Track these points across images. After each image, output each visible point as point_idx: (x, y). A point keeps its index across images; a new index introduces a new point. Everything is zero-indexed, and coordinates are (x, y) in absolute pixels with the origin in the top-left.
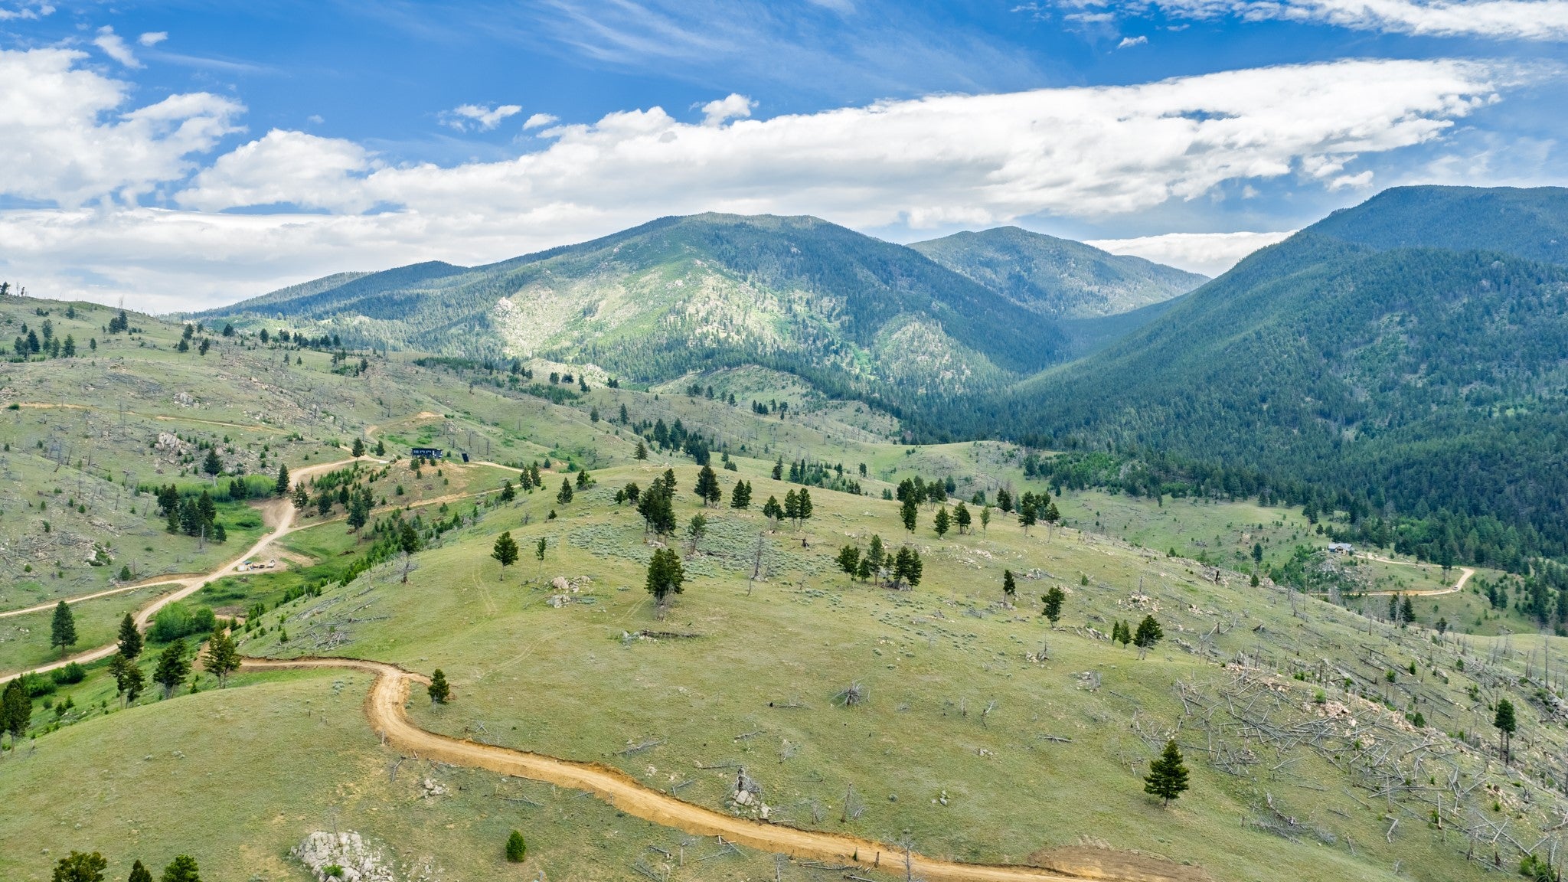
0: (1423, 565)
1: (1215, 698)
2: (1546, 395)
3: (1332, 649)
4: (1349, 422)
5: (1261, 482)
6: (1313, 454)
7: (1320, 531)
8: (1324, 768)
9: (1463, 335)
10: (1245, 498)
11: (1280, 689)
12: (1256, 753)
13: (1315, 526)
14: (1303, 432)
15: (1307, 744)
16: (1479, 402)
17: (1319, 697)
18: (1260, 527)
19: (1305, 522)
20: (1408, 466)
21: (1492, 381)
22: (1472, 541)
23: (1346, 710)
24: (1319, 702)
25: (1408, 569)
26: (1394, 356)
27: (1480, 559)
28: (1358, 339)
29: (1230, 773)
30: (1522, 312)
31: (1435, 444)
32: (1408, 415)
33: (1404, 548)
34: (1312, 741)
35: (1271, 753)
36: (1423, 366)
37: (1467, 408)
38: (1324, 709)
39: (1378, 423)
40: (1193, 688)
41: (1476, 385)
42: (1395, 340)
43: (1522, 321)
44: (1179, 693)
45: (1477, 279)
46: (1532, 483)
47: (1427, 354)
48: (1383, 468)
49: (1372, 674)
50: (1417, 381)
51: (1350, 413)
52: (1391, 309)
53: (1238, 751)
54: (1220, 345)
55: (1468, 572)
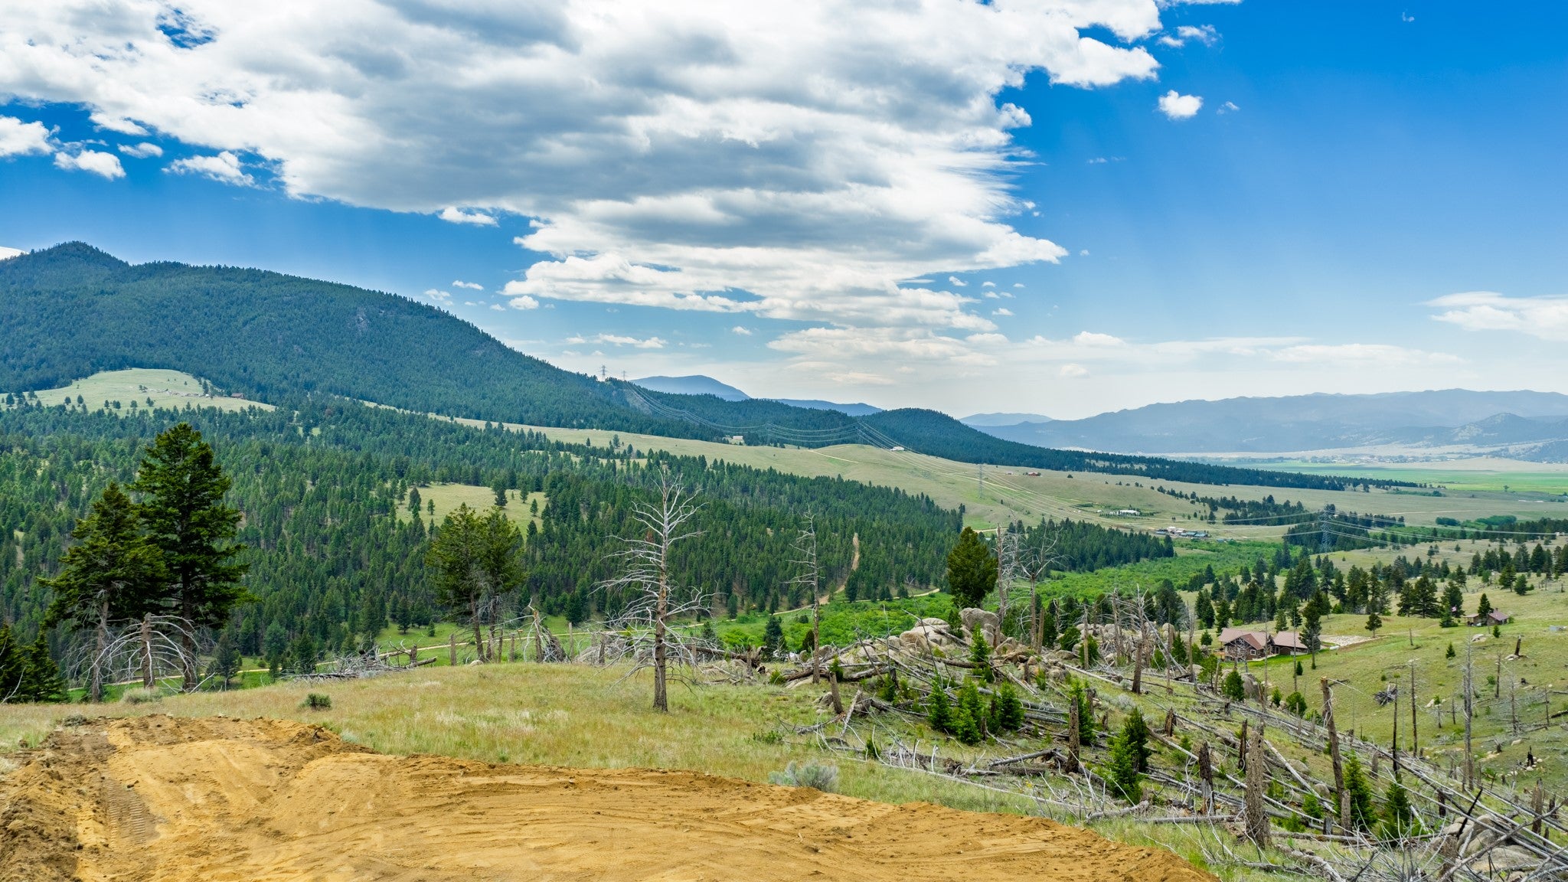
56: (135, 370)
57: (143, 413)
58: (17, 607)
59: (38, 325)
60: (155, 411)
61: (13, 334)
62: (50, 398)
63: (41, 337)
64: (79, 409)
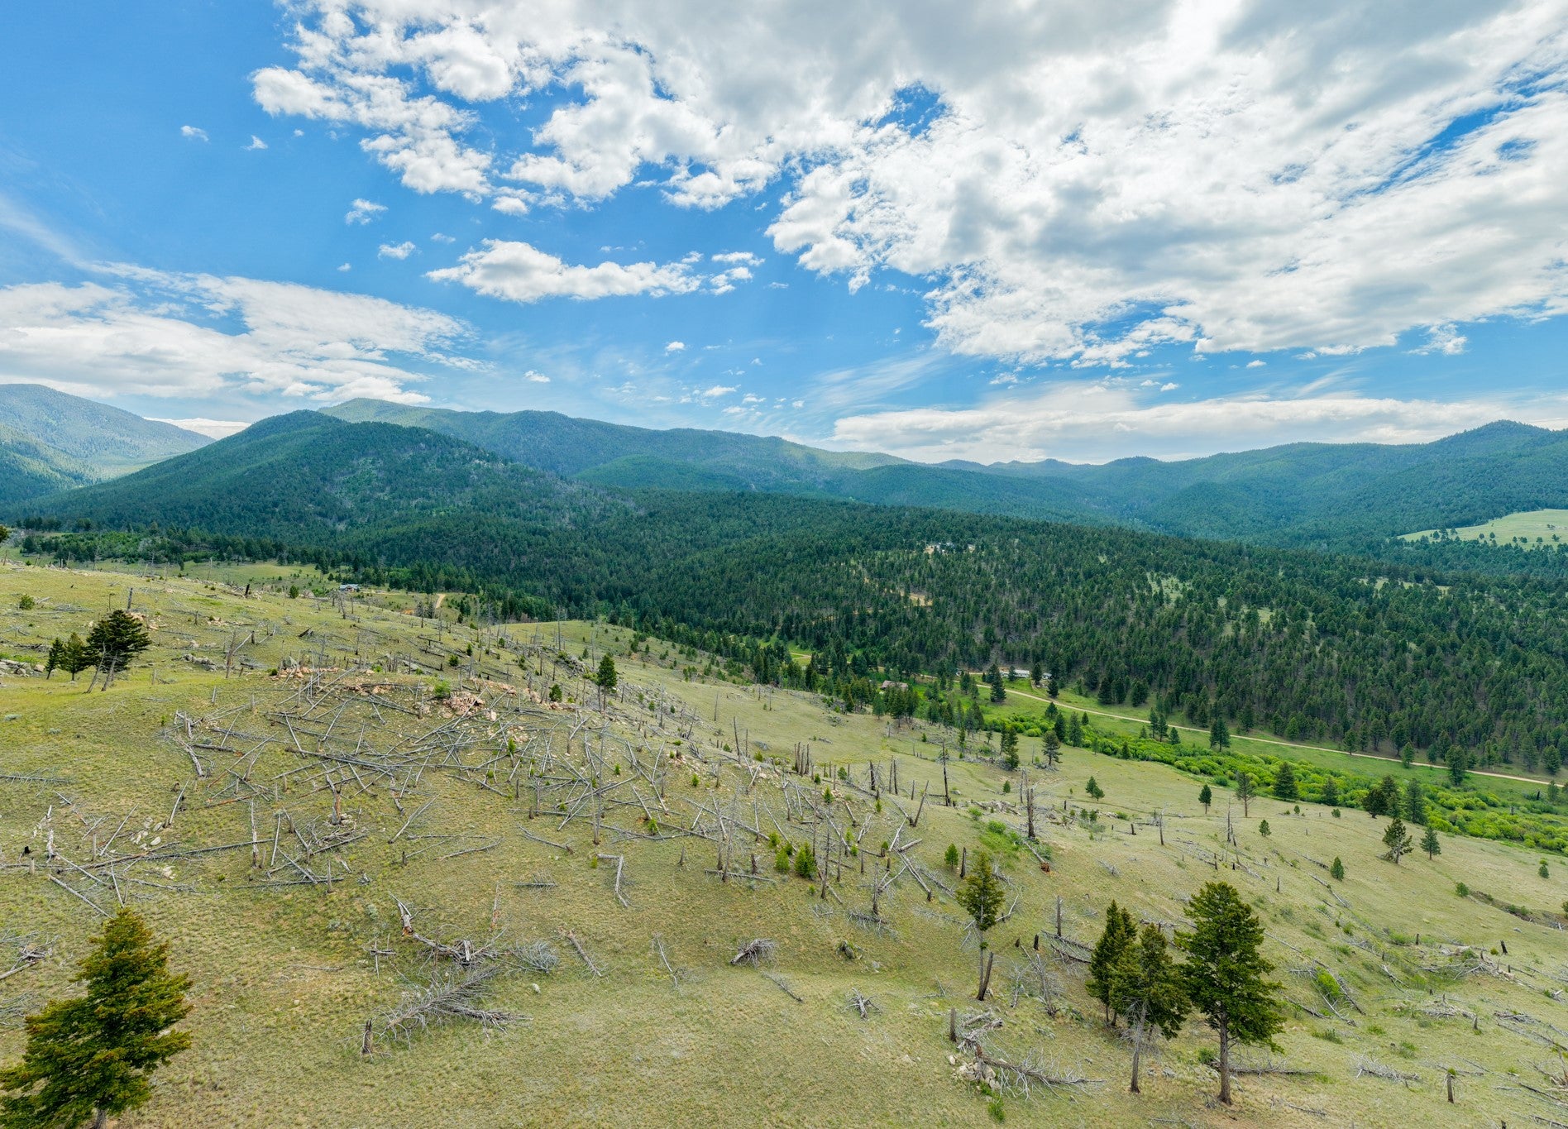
0: (411, 594)
1: (260, 729)
2: (460, 504)
3: (391, 644)
4: (341, 519)
5: (279, 548)
6: (316, 538)
7: (331, 578)
8: (477, 801)
9: (410, 472)
10: (265, 560)
11: (376, 690)
12: (357, 816)
13: (327, 576)
14: (308, 525)
15: (439, 768)
16: (423, 508)
17: (440, 690)
18: (280, 579)
19: (319, 573)
20: (385, 542)
21: (429, 498)
22: (442, 577)
23: (480, 701)
24: (439, 698)
25: (401, 597)
26: (369, 481)
27: (449, 587)
28: (344, 470)
29: (307, 883)
30: (444, 462)
31: (402, 529)
32: (380, 515)
33: (395, 584)
34: (445, 759)
35: (384, 806)
36: (388, 488)
37: (417, 511)
38: (449, 706)
39: (360, 520)
40: (212, 720)
41: (420, 500)
42: (369, 473)
43: (444, 467)
44: (179, 738)
45: (417, 443)
46: (463, 548)
47: (390, 482)
48: (369, 544)
49: (437, 663)
50: (384, 496)
51: (341, 514)
52: (365, 455)
53: (320, 822)
54: (239, 471)
55: (442, 596)
56: (1547, 511)
57: (1547, 547)
58: (1402, 700)
59: (1465, 481)
60: (1560, 546)
61: (1444, 489)
62: (1467, 534)
63: (1466, 490)
64: (1490, 543)
